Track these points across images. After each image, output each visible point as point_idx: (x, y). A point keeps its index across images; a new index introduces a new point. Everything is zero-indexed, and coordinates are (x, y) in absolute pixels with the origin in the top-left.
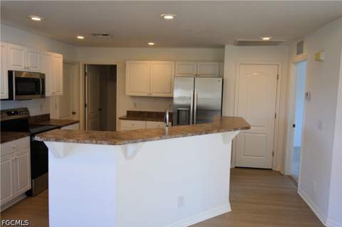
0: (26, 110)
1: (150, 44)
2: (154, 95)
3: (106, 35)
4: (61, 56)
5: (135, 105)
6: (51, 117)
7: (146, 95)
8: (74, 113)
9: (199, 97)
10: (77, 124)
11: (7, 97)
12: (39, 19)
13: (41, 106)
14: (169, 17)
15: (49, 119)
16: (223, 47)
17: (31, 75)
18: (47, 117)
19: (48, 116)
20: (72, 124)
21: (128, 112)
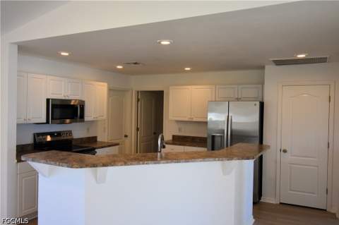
0: (70, 132)
1: (187, 69)
2: (195, 120)
3: (136, 63)
4: (106, 84)
5: (180, 130)
6: (99, 139)
7: (187, 119)
8: (126, 136)
9: (233, 121)
10: (117, 147)
11: (45, 121)
12: (67, 54)
13: (88, 129)
14: (165, 43)
15: (96, 141)
16: (263, 68)
18: (94, 139)
19: (96, 137)
20: (110, 146)
21: (174, 136)
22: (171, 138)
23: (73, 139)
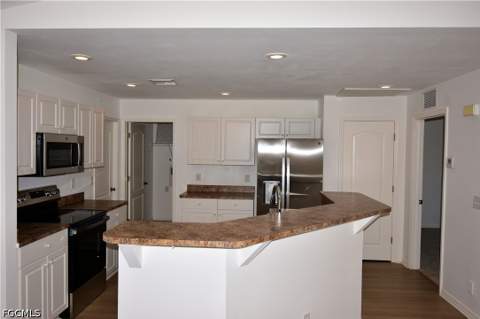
0: (54, 189)
5: (198, 177)
6: (86, 197)
8: (113, 189)
10: (124, 207)
11: (34, 172)
15: (83, 201)
17: (67, 139)
18: (80, 197)
19: (81, 195)
21: (189, 186)
22: (185, 189)
23: (60, 198)
